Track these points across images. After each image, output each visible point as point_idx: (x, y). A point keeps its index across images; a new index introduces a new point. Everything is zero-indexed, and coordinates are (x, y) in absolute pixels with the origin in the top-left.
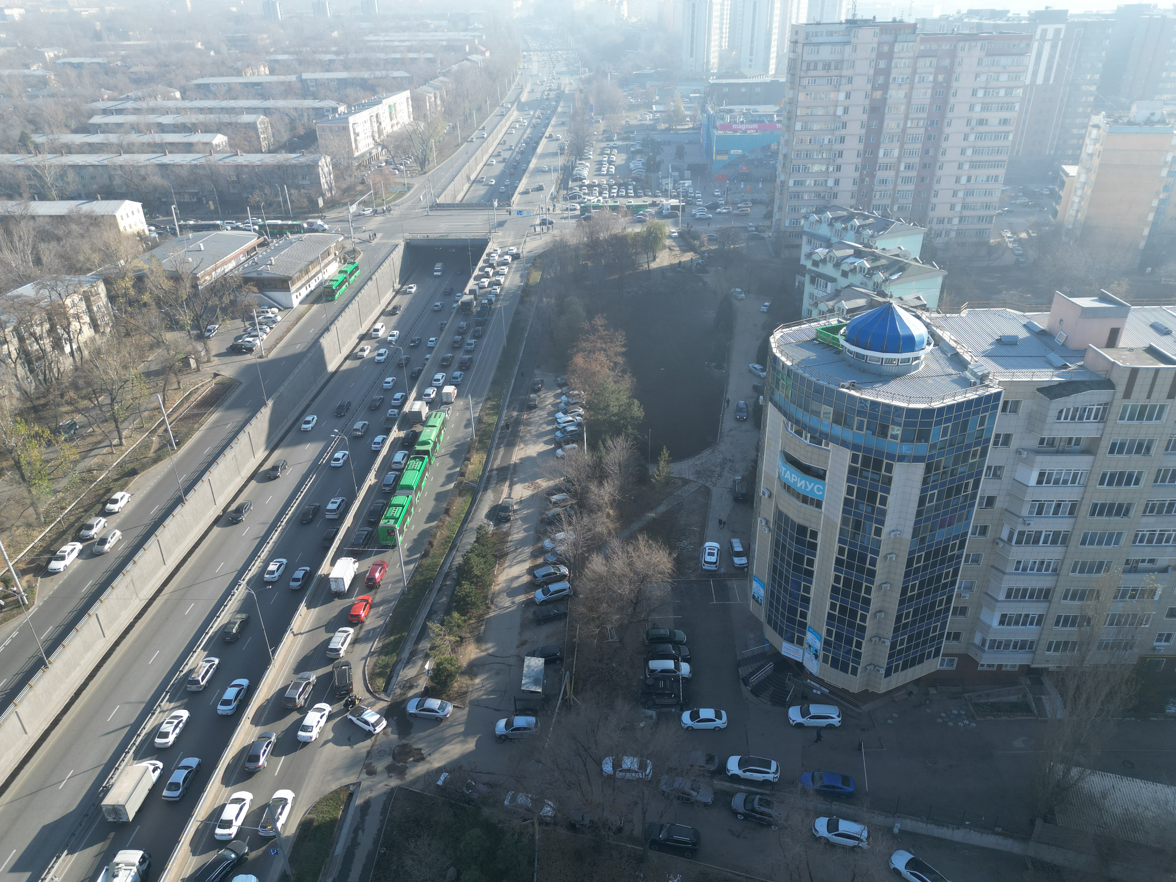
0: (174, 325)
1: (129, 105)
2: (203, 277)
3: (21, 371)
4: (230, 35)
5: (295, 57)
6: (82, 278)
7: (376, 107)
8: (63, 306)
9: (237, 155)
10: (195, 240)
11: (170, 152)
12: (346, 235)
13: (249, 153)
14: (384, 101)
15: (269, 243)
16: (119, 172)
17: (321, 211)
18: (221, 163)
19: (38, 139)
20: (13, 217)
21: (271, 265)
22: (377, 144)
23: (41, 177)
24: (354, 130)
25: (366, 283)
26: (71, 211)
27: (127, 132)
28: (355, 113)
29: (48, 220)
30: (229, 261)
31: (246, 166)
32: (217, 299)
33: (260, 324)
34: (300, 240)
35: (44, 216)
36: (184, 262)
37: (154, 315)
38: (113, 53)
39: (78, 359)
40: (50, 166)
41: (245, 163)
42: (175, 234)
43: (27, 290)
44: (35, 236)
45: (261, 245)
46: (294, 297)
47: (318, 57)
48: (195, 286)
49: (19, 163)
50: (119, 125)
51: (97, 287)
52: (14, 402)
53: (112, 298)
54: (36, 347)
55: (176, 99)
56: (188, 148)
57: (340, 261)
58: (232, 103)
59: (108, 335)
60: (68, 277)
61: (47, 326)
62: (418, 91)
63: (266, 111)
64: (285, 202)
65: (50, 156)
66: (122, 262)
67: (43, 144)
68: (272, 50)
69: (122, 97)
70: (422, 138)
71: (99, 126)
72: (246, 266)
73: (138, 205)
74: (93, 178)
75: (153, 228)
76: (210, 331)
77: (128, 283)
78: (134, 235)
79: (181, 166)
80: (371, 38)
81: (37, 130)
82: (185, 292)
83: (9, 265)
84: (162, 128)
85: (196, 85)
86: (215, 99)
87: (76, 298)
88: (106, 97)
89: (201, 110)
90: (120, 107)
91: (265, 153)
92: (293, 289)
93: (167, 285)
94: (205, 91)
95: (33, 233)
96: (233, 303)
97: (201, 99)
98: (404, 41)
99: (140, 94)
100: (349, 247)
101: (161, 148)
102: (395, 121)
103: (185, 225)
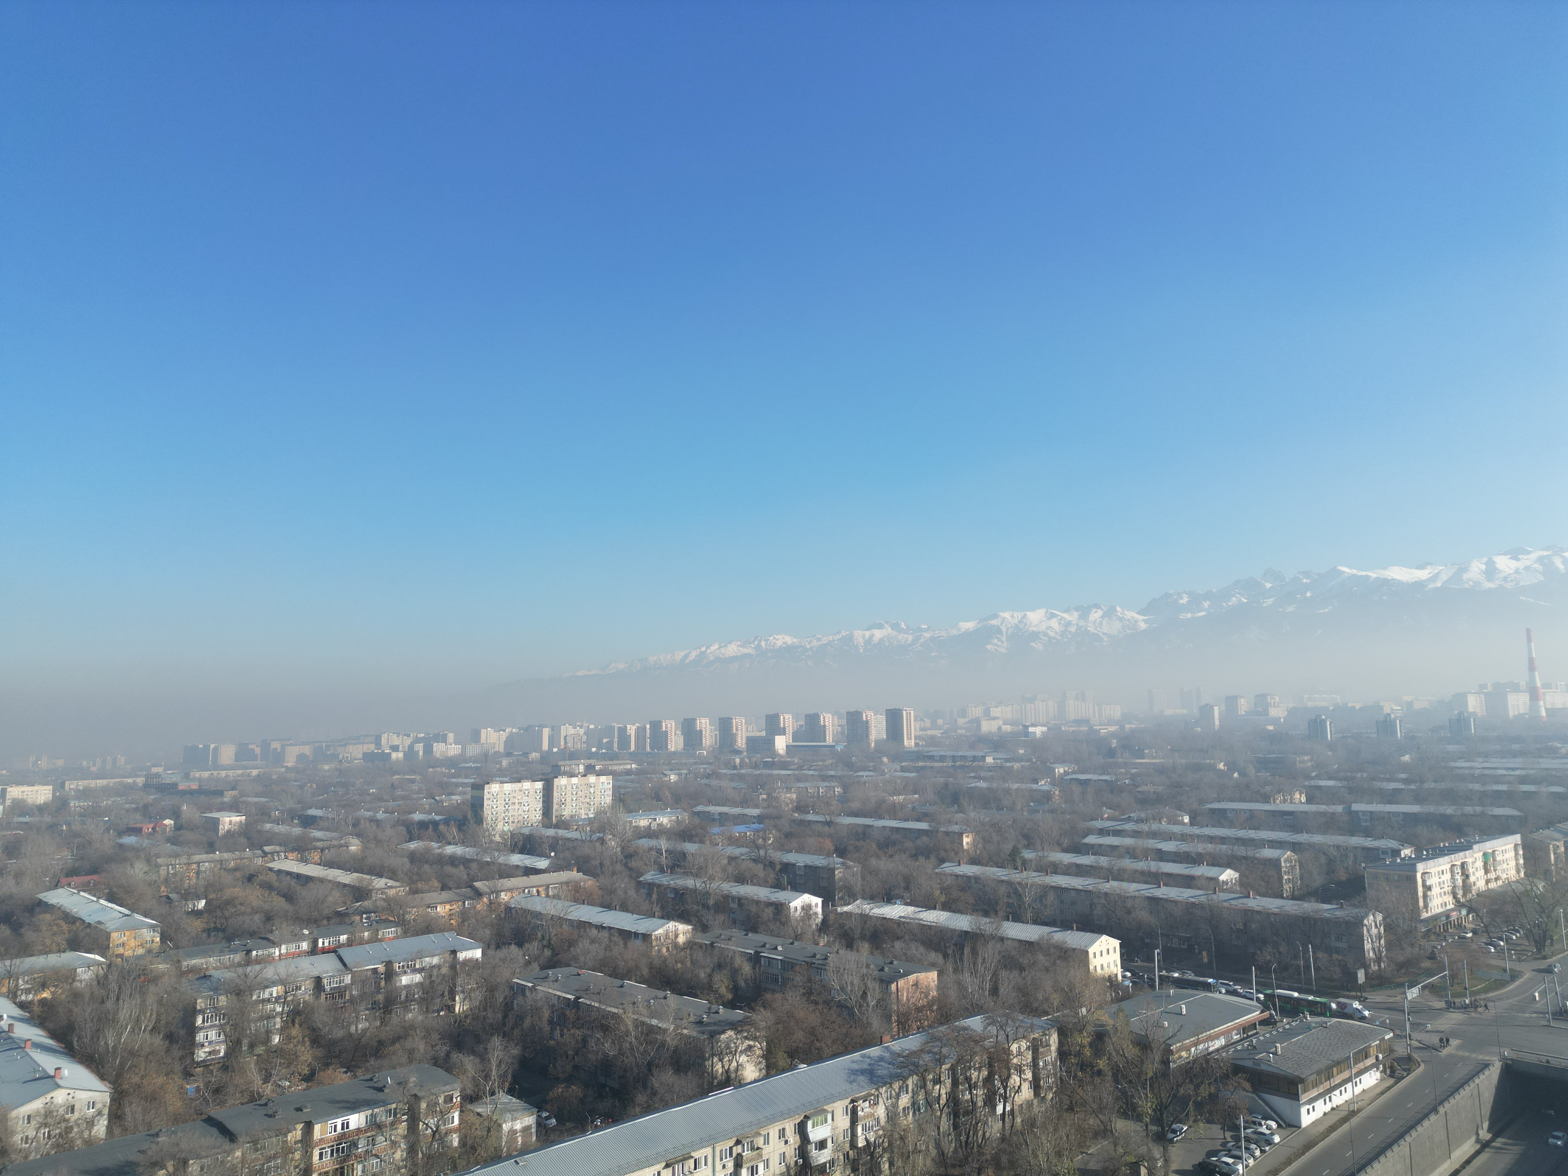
0: (1129, 1111)
1: (1129, 826)
2: (1179, 1050)
3: (945, 1124)
4: (1261, 756)
5: (1345, 783)
6: (1036, 1021)
7: (1461, 854)
8: (1008, 1052)
9: (1249, 897)
10: (1178, 998)
11: (1165, 885)
12: (1398, 1032)
13: (1264, 896)
14: (1476, 847)
15: (1276, 1022)
16: (1103, 901)
17: (1360, 988)
18: (1225, 904)
19: (1028, 855)
20: (983, 936)
21: (1275, 1054)
22: (1459, 905)
23: (1020, 895)
24: (1424, 881)
25: (1426, 1116)
26: (1041, 938)
27: (1121, 857)
28: (1428, 859)
29: (1016, 944)
30: (1217, 1037)
31: (1259, 912)
32: (1192, 1087)
33: (1248, 1140)
34: (1322, 1025)
35: (1013, 940)
36: (1158, 1025)
37: (1107, 1090)
38: (1123, 770)
39: (1008, 1126)
40: (1032, 885)
41: (1258, 909)
42: (1152, 987)
43: (975, 1023)
44: (999, 961)
45: (1264, 1022)
46: (1304, 1110)
47: (1378, 784)
48: (1166, 1062)
49: (1003, 878)
50: (1113, 848)
51: (1050, 1036)
52: (929, 1162)
53: (1063, 1054)
54: (967, 1096)
55: (1184, 824)
56: (1188, 881)
57: (1384, 1071)
58: (1252, 834)
59: (1048, 1103)
60: (1021, 1017)
61: (985, 1073)
62: (1535, 836)
63: (1295, 847)
64: (1307, 967)
65: (1035, 874)
66: (1084, 1010)
67: (1031, 860)
68: (1314, 774)
69: (1123, 817)
70: (1539, 904)
71: (1092, 846)
72: (1239, 1048)
73: (1115, 943)
74: (1073, 903)
75: (1129, 974)
76: (1174, 1131)
77: (1084, 1039)
78: (1104, 978)
79: (1176, 902)
80: (1461, 764)
81: (1029, 845)
82: (1151, 1068)
83: (966, 989)
84: (1161, 856)
85: (1210, 809)
86: (1230, 827)
87: (1024, 1044)
88: (1106, 816)
89: (1211, 839)
90: (1119, 828)
91: (1287, 898)
92: (1304, 1098)
93: (1131, 1052)
94: (1220, 817)
95: (997, 957)
96: (1213, 1098)
97: (1213, 826)
98: (1513, 769)
99: (1143, 815)
100: (1401, 1050)
101: (1156, 879)
102: (1492, 875)
103: (1167, 977)
